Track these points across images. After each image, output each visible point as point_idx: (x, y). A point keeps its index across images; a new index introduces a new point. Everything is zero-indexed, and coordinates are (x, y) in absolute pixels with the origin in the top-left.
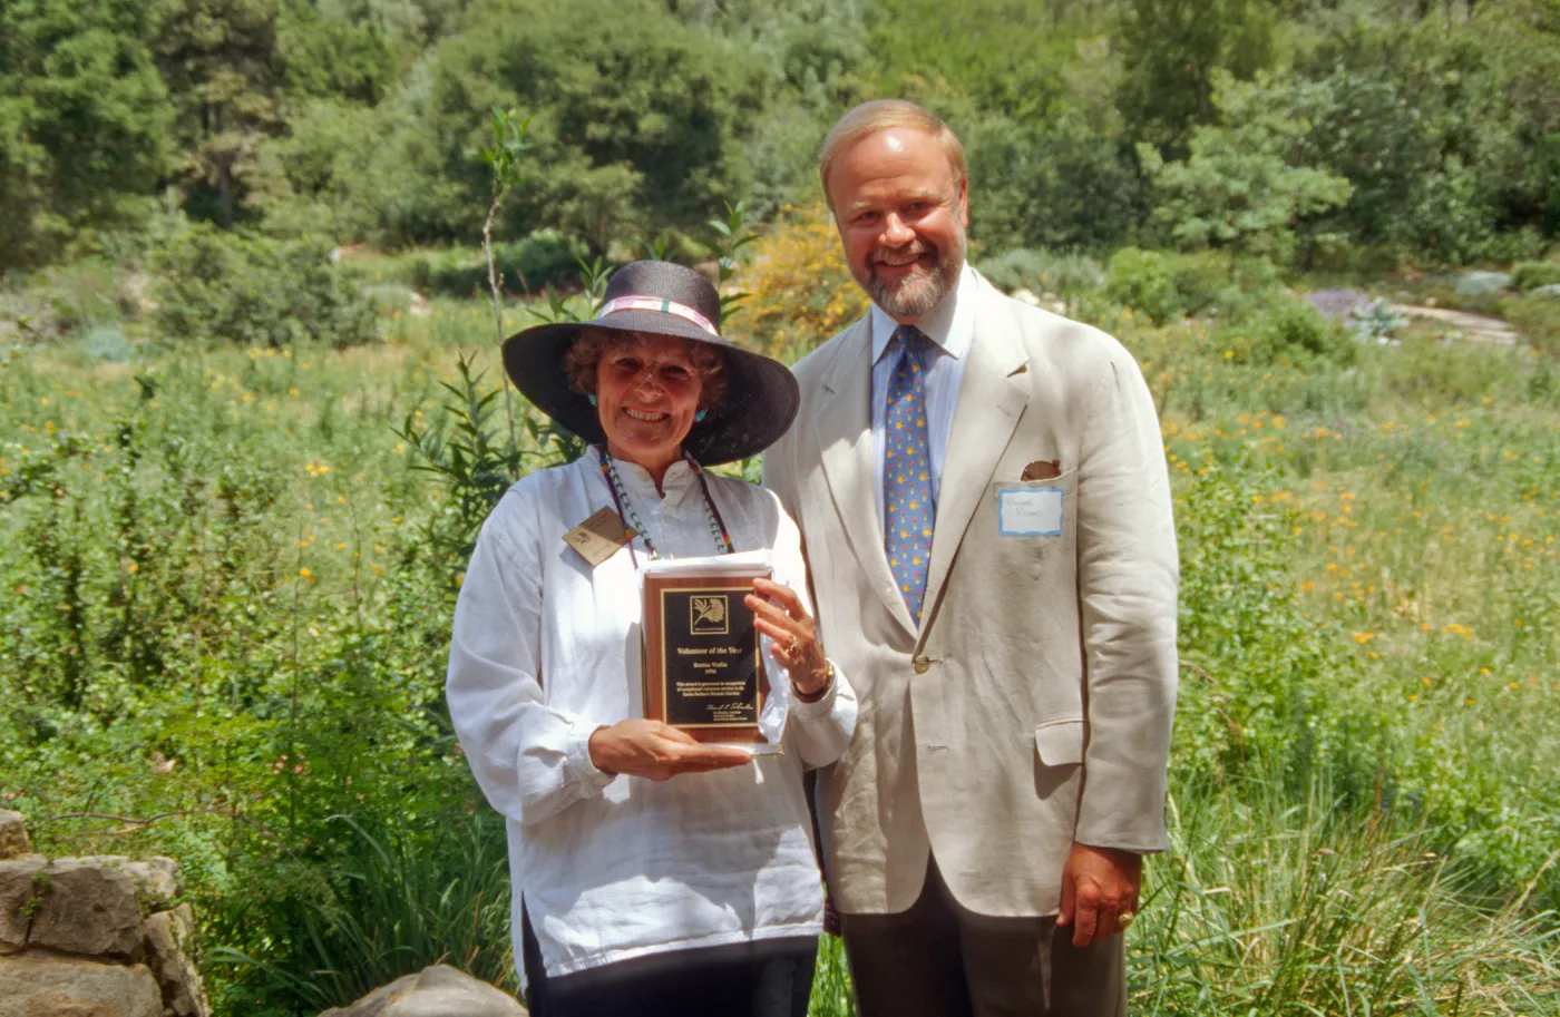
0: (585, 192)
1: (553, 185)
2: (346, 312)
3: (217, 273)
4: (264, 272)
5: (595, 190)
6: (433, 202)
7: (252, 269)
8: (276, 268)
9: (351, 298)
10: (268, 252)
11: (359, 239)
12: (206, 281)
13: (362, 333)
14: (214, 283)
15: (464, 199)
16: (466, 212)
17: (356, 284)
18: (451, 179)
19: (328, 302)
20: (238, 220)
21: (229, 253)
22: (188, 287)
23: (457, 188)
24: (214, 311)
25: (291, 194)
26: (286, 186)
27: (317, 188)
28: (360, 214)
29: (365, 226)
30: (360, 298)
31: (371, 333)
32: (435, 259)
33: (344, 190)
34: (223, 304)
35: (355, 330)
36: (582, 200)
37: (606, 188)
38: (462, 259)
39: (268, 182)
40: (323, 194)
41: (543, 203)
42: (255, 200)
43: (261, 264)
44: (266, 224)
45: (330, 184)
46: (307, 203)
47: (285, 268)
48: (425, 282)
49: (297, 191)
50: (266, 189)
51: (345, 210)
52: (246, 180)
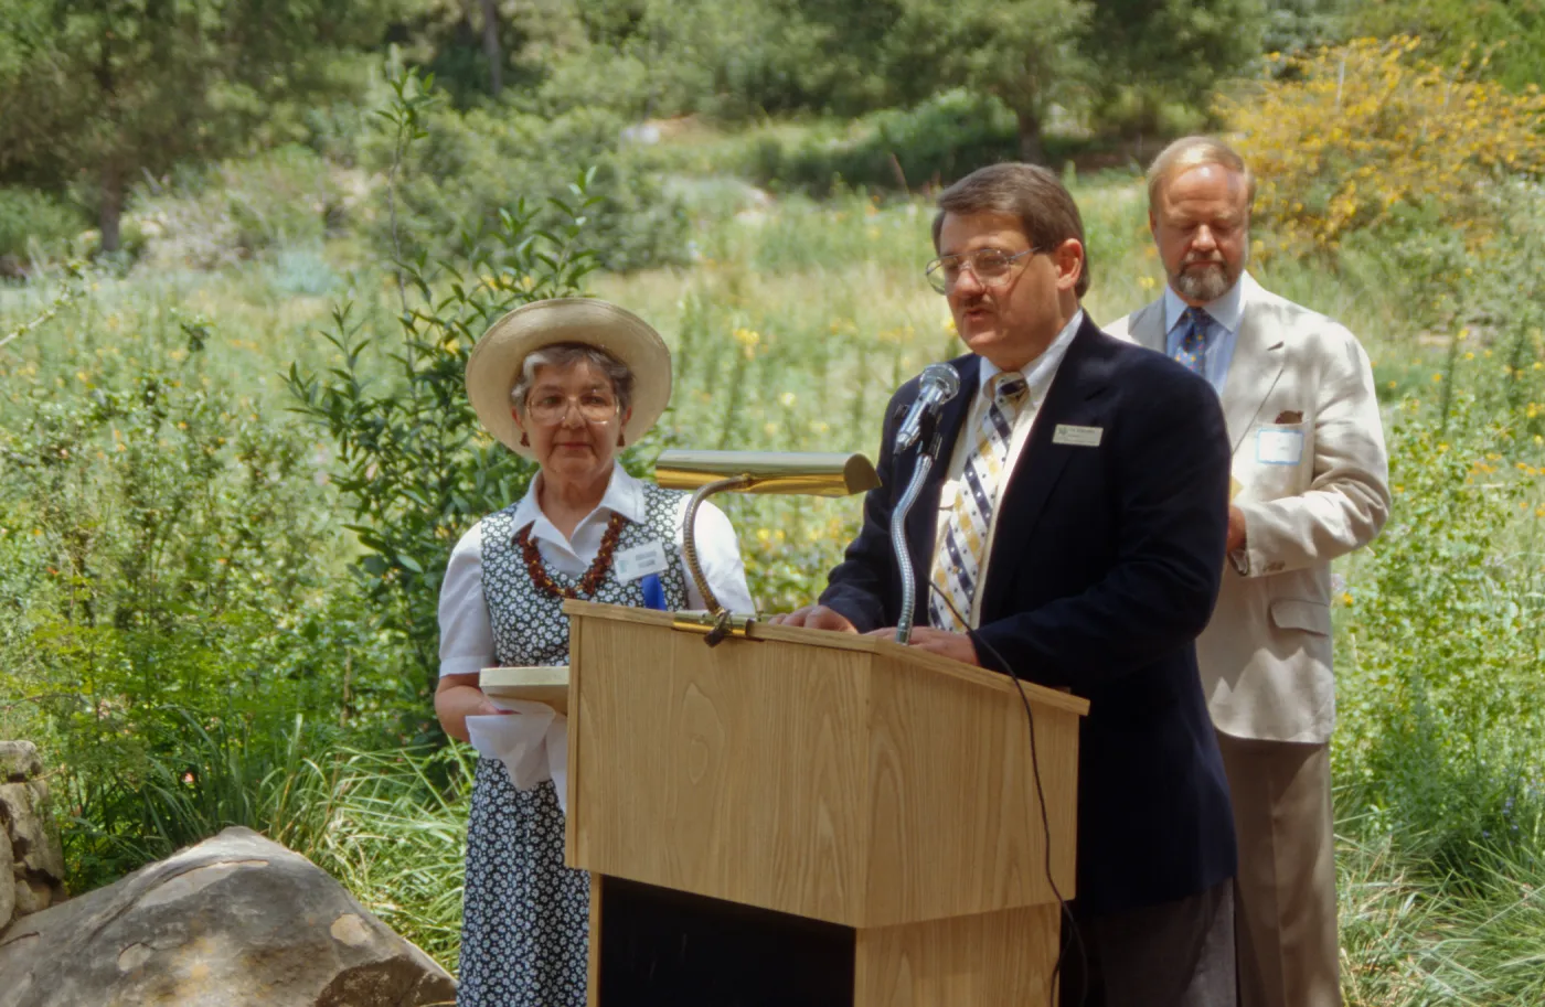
0: (1004, 33)
1: (957, 25)
2: (639, 223)
3: (455, 169)
4: (521, 165)
5: (1019, 31)
6: (781, 54)
7: (505, 163)
8: (539, 157)
9: (646, 200)
10: (528, 136)
11: (687, 110)
12: (440, 178)
13: (661, 252)
14: (450, 183)
15: (828, 49)
16: (829, 68)
17: (654, 179)
18: (811, 19)
19: (611, 208)
20: (509, 83)
21: (473, 139)
22: (414, 190)
23: (820, 32)
24: (450, 225)
25: (586, 45)
26: (576, 33)
27: (624, 32)
28: (688, 72)
29: (694, 90)
30: (661, 200)
31: (674, 251)
32: (792, 137)
33: (663, 38)
34: (461, 212)
35: (651, 247)
36: (1001, 47)
37: (1036, 26)
38: (833, 139)
39: (554, 26)
40: (632, 42)
41: (942, 52)
42: (534, 53)
43: (518, 154)
44: (548, 90)
45: (643, 28)
46: (606, 59)
47: (552, 159)
48: (771, 172)
49: (594, 39)
50: (550, 38)
51: (666, 67)
52: (520, 24)
